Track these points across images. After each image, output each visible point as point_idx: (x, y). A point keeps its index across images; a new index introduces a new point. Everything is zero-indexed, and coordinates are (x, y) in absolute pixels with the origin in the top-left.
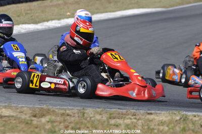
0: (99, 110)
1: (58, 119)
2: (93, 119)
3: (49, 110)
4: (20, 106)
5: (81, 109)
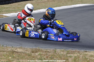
0: (63, 50)
1: (44, 53)
2: (59, 54)
3: (39, 49)
4: (26, 47)
5: (54, 49)
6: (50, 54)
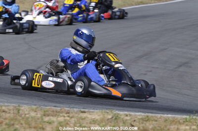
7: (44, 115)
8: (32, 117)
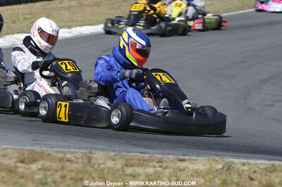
0: (112, 154)
1: (55, 165)
2: (102, 166)
3: (42, 153)
4: (3, 146)
5: (88, 151)
6: (74, 166)
7: (127, 165)
8: (109, 169)
